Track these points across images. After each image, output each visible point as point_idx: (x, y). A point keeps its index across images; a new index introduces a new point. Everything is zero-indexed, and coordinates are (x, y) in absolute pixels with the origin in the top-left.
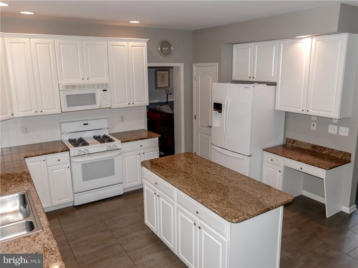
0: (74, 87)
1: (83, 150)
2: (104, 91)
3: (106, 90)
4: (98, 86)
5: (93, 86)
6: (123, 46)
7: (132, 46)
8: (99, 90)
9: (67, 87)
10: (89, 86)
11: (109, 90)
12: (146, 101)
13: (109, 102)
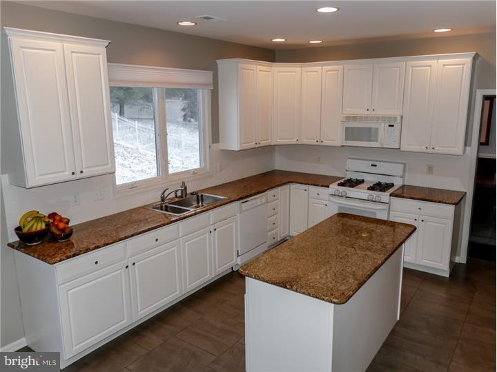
0: (355, 118)
1: (341, 191)
2: (389, 126)
3: (393, 126)
4: (384, 119)
5: (378, 119)
6: (430, 66)
7: (444, 65)
8: (383, 124)
9: (348, 118)
10: (372, 119)
11: (397, 126)
12: (458, 149)
13: (398, 141)
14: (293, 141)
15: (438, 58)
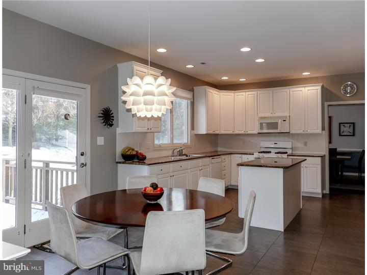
0: (265, 118)
2: (284, 121)
4: (280, 117)
5: (277, 117)
6: (301, 91)
7: (308, 90)
8: (280, 120)
9: (261, 118)
10: (274, 118)
11: (287, 121)
12: (319, 131)
13: (288, 128)
14: (231, 132)
15: (305, 87)
